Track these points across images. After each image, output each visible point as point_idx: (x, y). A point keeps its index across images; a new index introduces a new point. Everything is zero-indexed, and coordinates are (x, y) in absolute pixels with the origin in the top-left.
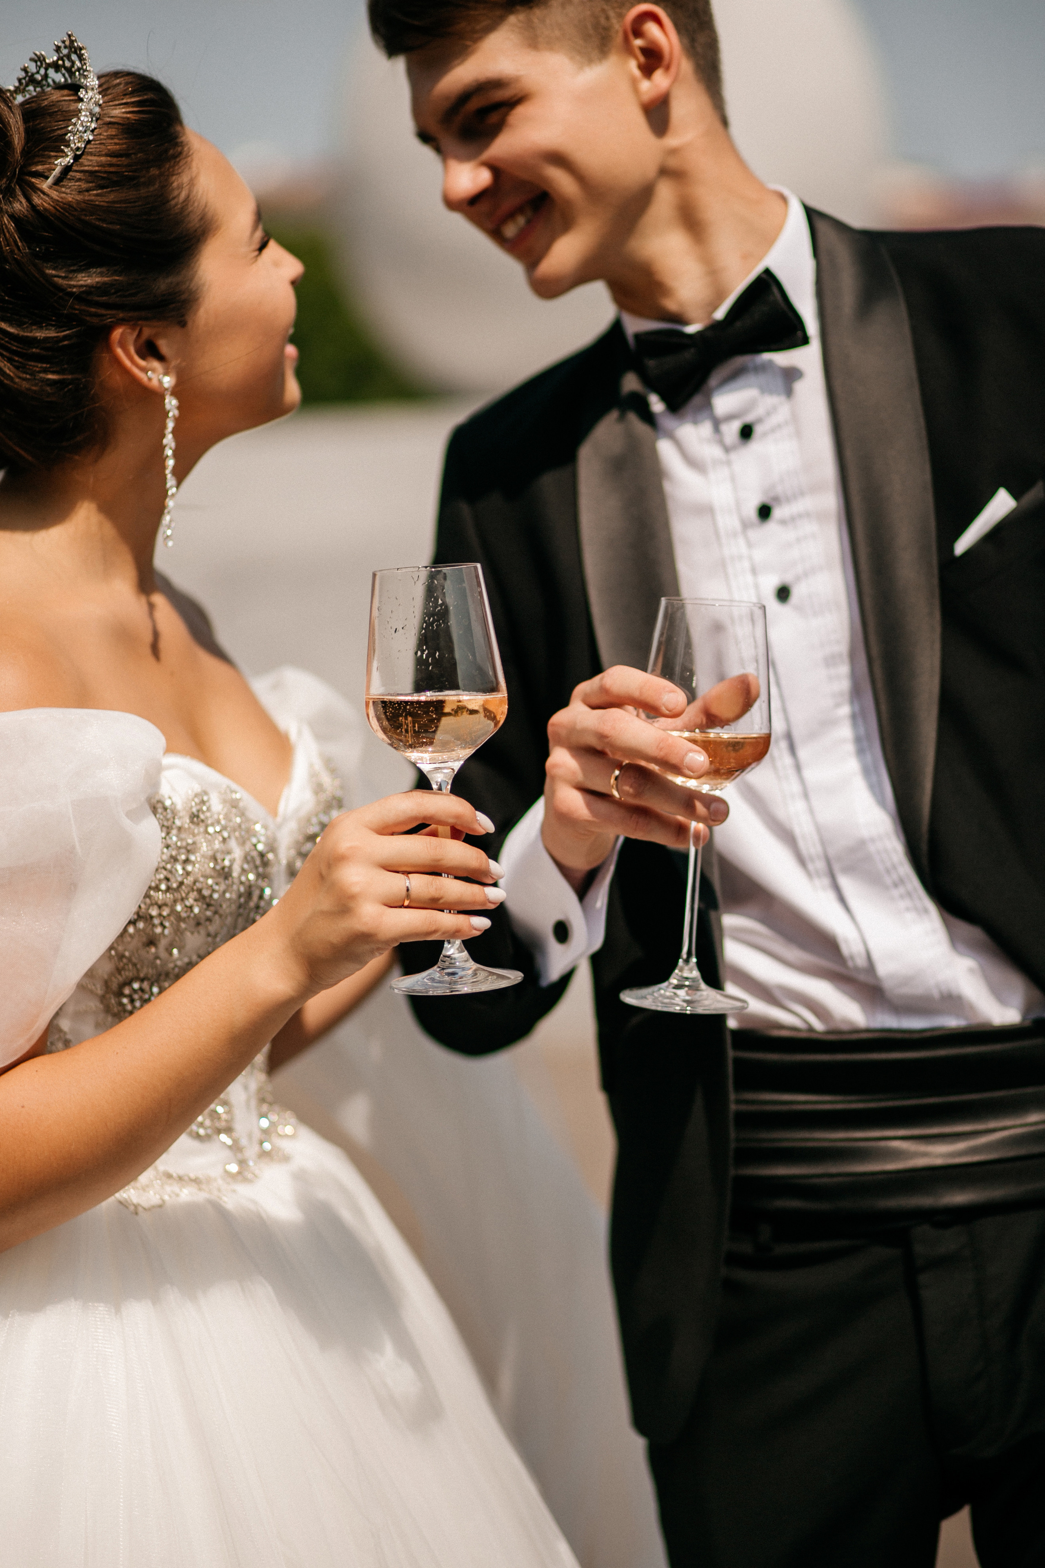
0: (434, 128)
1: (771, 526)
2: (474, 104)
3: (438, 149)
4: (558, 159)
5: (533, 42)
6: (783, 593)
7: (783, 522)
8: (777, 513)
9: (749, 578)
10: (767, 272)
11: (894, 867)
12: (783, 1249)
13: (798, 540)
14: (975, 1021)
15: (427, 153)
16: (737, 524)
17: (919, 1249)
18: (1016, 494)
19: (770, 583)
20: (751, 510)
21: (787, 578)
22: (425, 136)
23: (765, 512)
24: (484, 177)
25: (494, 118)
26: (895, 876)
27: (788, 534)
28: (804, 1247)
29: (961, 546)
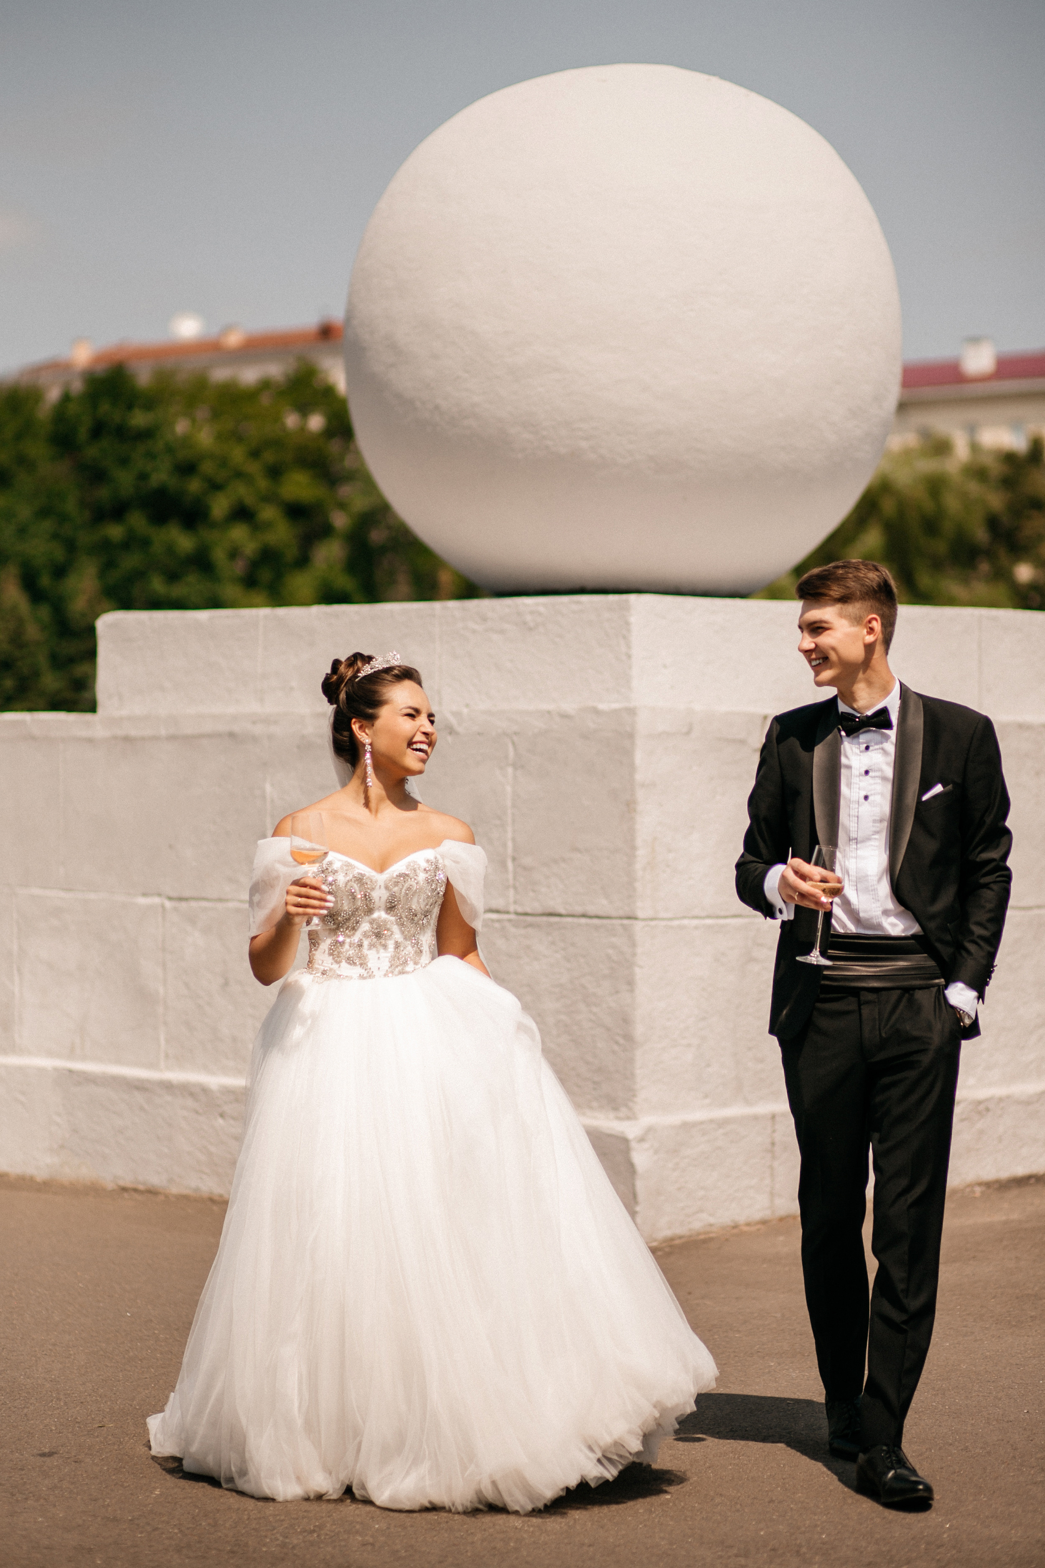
0: (804, 627)
1: (868, 777)
2: (816, 625)
3: (802, 632)
4: (834, 649)
5: (841, 615)
6: (866, 798)
7: (872, 777)
8: (870, 774)
9: (858, 790)
10: (886, 707)
11: (874, 885)
12: (822, 996)
13: (875, 784)
14: (887, 934)
15: (799, 631)
16: (858, 774)
17: (862, 998)
18: (944, 787)
19: (863, 794)
20: (863, 771)
21: (869, 794)
22: (800, 627)
23: (867, 772)
24: (813, 646)
25: (820, 630)
26: (873, 888)
27: (872, 781)
28: (828, 996)
29: (924, 798)
